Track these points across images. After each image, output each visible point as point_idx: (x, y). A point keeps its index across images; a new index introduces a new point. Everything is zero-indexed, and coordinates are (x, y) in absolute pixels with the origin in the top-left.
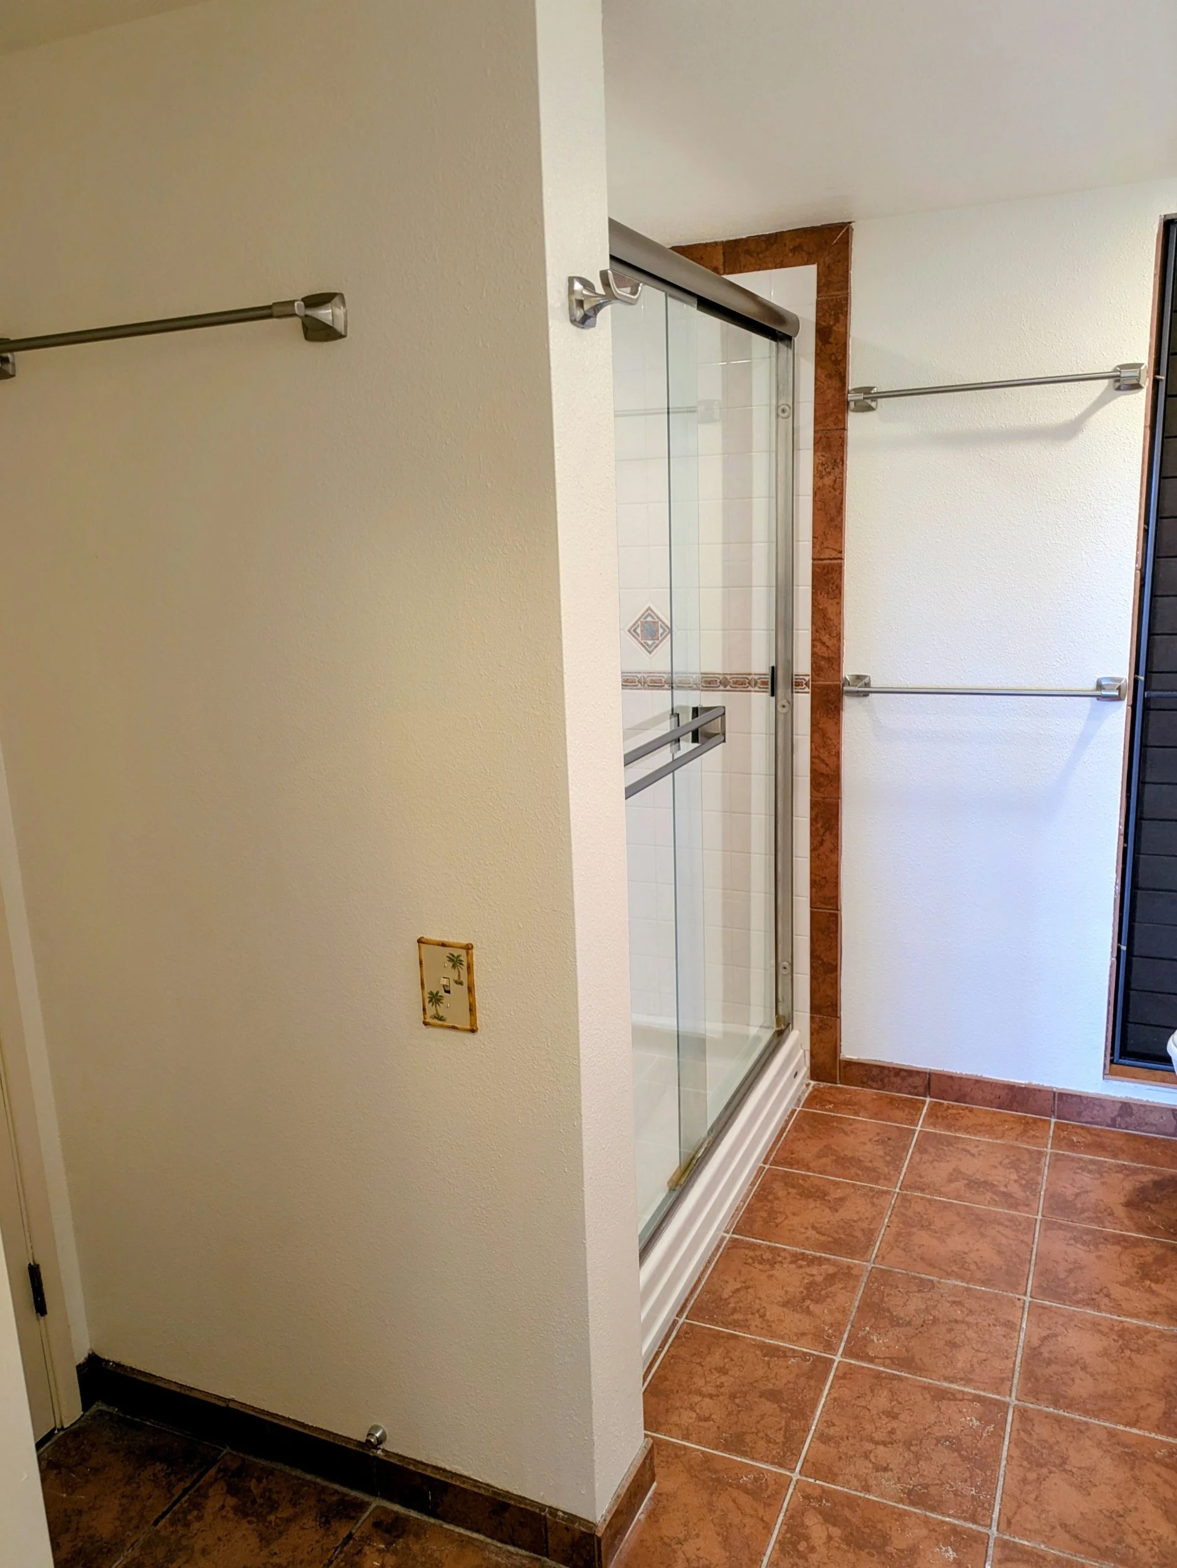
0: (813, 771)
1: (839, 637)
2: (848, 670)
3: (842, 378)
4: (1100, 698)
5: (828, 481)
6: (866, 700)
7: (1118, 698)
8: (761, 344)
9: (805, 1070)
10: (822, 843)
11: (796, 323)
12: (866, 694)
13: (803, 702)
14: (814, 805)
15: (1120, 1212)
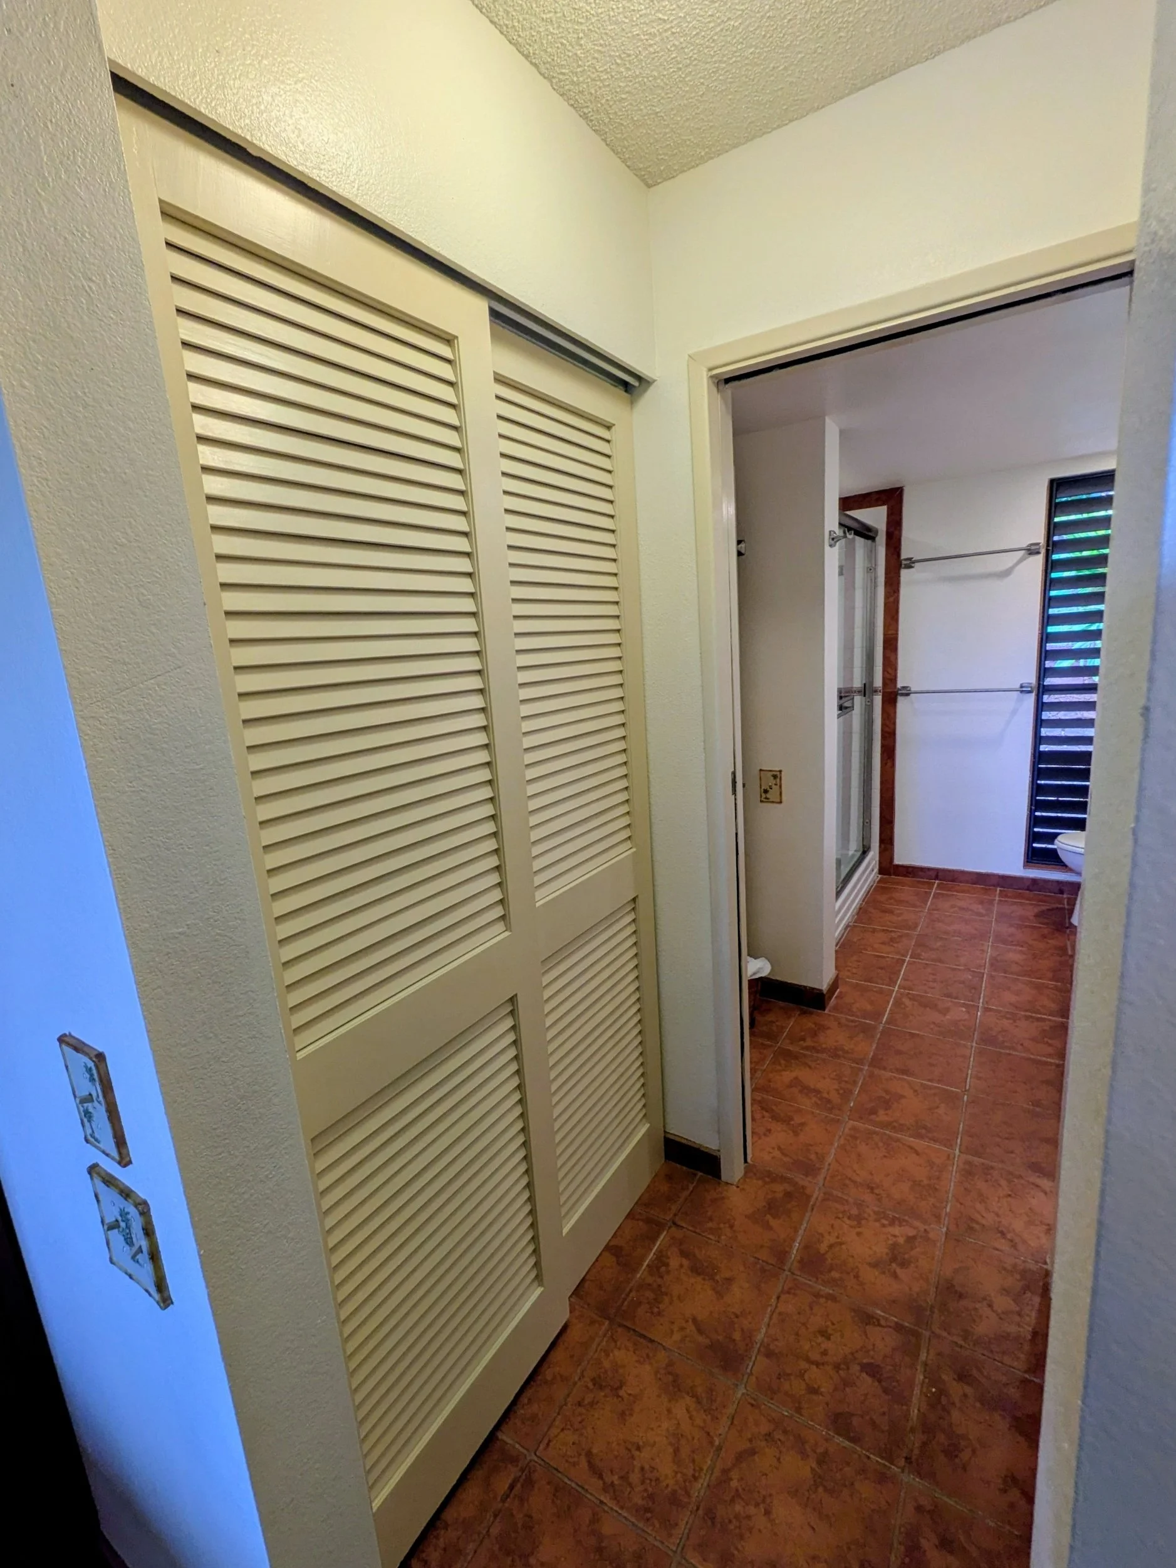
0: (882, 730)
1: (896, 670)
2: (900, 684)
3: (899, 555)
4: (1022, 692)
5: (891, 599)
6: (908, 698)
7: (1030, 692)
8: (860, 541)
9: (876, 870)
10: (886, 764)
11: (876, 532)
12: (908, 695)
13: (878, 699)
14: (883, 746)
15: (1032, 918)
